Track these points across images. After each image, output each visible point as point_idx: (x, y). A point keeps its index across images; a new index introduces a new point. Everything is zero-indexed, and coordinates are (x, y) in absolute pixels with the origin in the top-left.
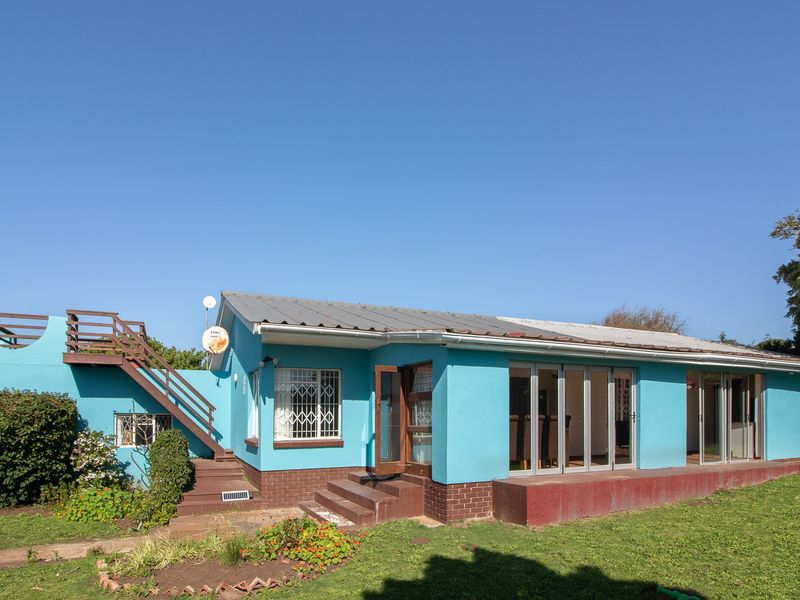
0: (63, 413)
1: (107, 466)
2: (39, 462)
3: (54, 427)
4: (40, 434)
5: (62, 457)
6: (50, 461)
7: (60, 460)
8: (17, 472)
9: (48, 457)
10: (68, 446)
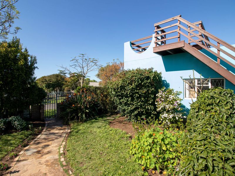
0: (148, 78)
1: (175, 110)
2: (139, 104)
3: (143, 86)
4: (137, 89)
5: (150, 102)
6: (144, 104)
7: (150, 104)
8: (129, 108)
9: (142, 102)
10: (152, 96)
